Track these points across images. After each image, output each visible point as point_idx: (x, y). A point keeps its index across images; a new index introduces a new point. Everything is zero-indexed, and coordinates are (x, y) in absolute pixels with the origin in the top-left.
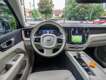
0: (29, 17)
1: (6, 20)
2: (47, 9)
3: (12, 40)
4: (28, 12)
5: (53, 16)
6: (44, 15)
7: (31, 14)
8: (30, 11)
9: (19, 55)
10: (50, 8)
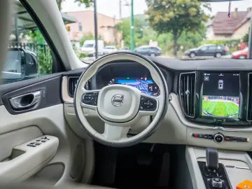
0: (113, 44)
1: (30, 52)
2: (183, 12)
3: (35, 94)
4: (109, 27)
5: (204, 37)
6: (168, 36)
7: (120, 35)
8: (116, 23)
9: (46, 138)
10: (194, 9)
